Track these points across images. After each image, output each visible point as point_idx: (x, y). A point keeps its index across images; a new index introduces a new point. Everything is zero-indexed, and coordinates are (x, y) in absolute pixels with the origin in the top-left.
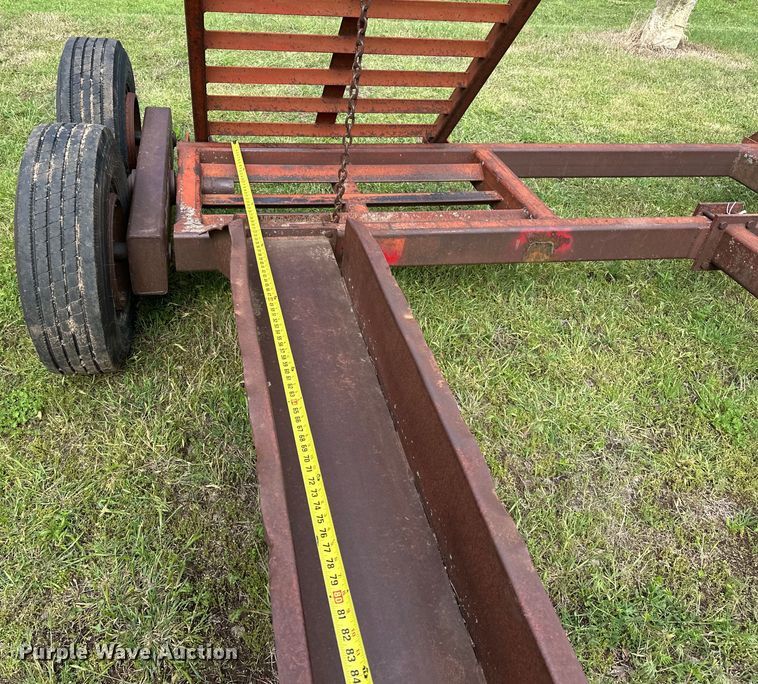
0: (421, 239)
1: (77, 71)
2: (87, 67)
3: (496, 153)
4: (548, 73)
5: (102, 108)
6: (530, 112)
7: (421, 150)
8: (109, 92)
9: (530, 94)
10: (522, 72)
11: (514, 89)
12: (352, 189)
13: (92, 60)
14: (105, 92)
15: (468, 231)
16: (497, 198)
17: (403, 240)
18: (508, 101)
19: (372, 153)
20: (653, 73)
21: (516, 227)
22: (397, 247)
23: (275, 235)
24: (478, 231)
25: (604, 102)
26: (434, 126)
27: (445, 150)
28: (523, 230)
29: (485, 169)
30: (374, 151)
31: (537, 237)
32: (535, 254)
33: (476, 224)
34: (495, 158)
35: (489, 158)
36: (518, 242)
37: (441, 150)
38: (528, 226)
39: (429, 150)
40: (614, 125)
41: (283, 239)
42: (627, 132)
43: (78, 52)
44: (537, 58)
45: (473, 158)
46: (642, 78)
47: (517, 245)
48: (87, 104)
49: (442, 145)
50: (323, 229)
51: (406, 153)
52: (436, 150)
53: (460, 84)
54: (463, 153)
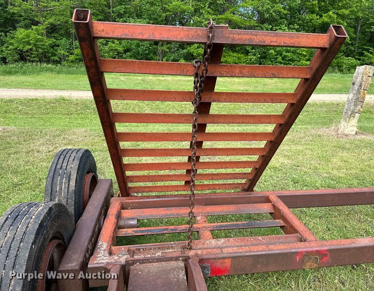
0: (241, 258)
1: (59, 166)
2: (64, 164)
3: (279, 197)
4: (300, 148)
5: (69, 185)
6: (294, 167)
7: (240, 196)
8: (74, 177)
9: (293, 158)
10: (288, 148)
11: (285, 156)
12: (203, 220)
13: (68, 161)
14: (72, 177)
15: (268, 252)
16: (283, 225)
17: (230, 260)
18: (283, 162)
19: (214, 198)
20: (348, 146)
21: (295, 248)
22: (227, 264)
23: (150, 262)
24: (273, 252)
25: (328, 161)
26: (245, 184)
27: (252, 196)
28: (300, 250)
29: (274, 206)
30: (215, 197)
31: (308, 254)
32: (309, 264)
33: (271, 247)
34: (279, 200)
35: (275, 200)
36: (298, 257)
37: (250, 196)
38: (302, 247)
39: (244, 196)
40: (335, 172)
41: (156, 264)
42: (342, 175)
43: (62, 157)
44: (294, 141)
45: (267, 200)
46: (343, 148)
47: (298, 259)
48: (61, 184)
49: (250, 193)
50: (180, 257)
51: (232, 198)
52: (248, 196)
53: (254, 166)
54: (262, 197)
